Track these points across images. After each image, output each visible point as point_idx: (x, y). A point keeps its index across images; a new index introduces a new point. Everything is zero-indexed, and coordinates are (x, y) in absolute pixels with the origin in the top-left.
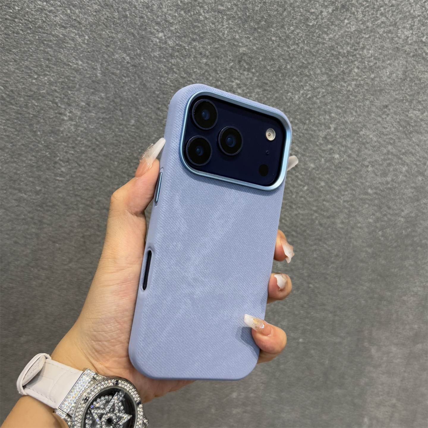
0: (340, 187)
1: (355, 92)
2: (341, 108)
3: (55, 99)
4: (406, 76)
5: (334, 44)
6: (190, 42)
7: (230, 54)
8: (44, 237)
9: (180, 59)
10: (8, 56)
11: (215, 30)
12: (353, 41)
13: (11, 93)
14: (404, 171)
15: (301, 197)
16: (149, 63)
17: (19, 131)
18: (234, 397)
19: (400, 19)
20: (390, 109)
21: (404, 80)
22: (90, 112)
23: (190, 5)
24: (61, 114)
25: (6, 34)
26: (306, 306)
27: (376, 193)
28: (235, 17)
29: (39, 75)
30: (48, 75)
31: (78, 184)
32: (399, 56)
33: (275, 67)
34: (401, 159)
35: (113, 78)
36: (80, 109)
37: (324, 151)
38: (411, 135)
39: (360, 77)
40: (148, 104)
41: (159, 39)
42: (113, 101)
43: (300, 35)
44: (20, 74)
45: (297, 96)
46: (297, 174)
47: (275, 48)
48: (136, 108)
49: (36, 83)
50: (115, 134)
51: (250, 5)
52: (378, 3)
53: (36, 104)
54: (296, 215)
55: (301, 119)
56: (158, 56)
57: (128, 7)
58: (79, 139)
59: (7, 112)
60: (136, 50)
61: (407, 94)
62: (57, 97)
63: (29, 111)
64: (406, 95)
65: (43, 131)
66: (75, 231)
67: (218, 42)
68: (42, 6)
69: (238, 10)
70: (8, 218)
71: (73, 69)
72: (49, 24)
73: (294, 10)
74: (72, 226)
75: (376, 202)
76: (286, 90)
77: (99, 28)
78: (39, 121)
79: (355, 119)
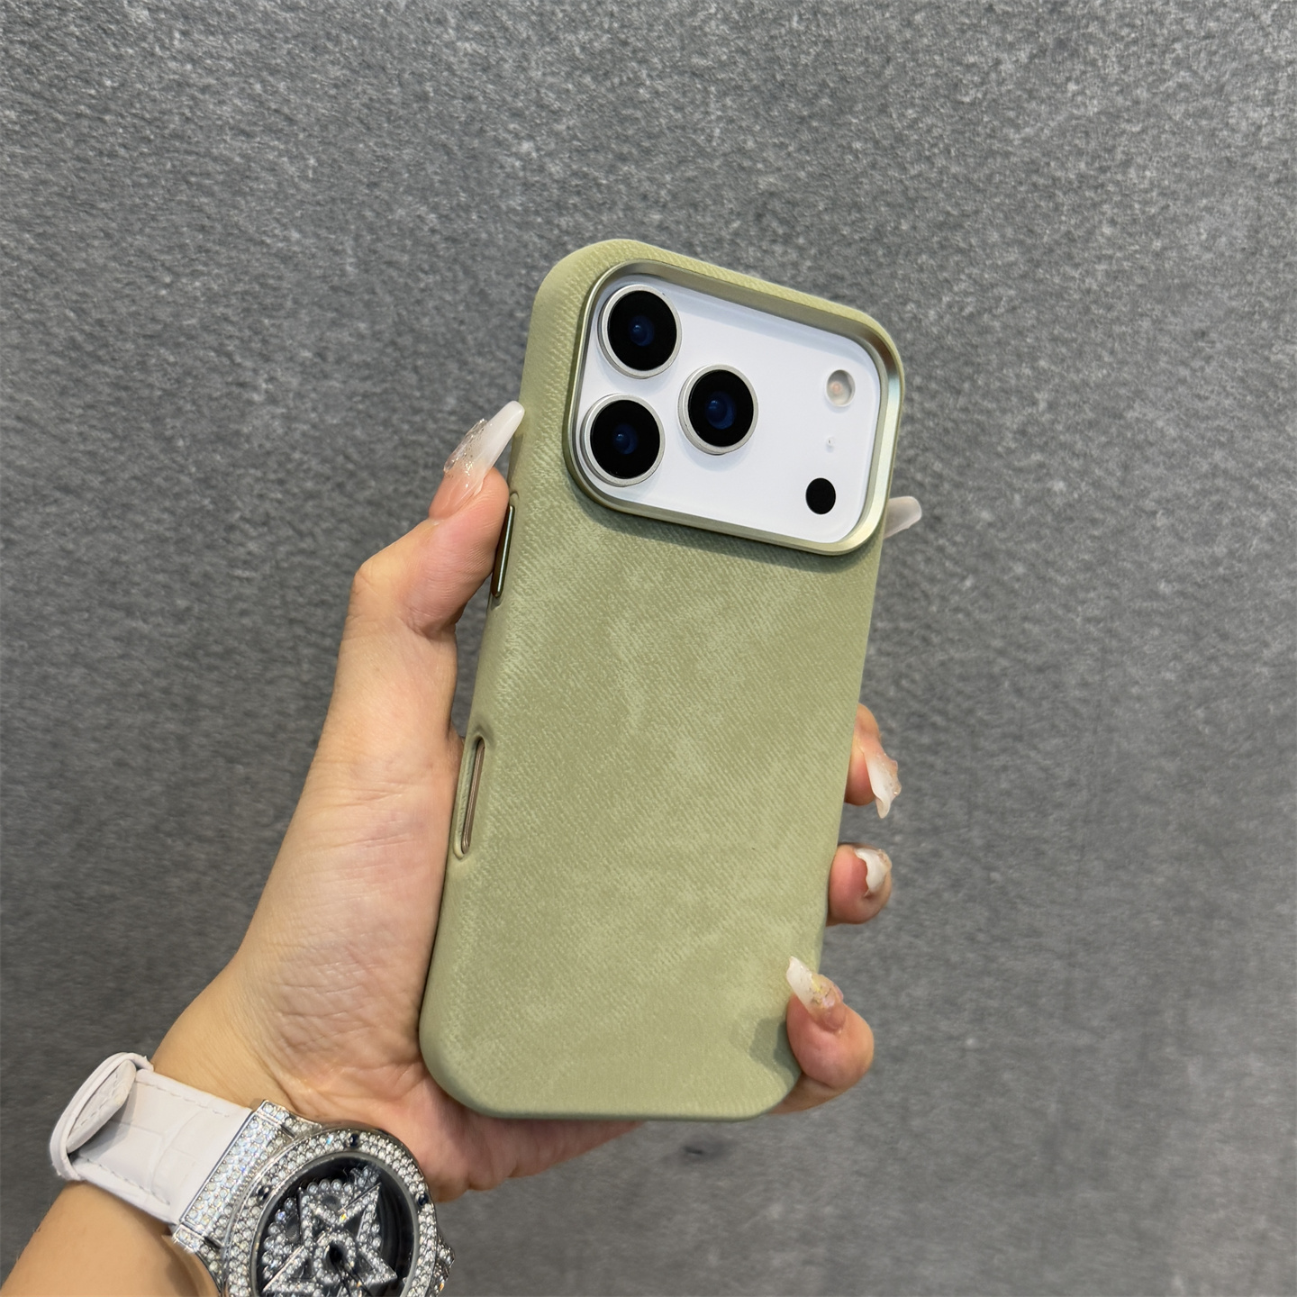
0: (1073, 577)
1: (1107, 294)
2: (1065, 342)
3: (227, 342)
4: (1258, 243)
5: (1036, 154)
6: (613, 166)
7: (731, 194)
8: (202, 746)
9: (586, 215)
10: (85, 221)
11: (683, 128)
12: (1093, 144)
13: (98, 328)
14: (1263, 525)
15: (957, 610)
16: (493, 230)
17: (125, 438)
18: (776, 1216)
19: (1234, 75)
20: (1213, 342)
21: (1253, 254)
22: (326, 376)
23: (609, 56)
24: (242, 385)
25: (78, 159)
26: (981, 937)
27: (1182, 594)
28: (738, 87)
29: (177, 275)
30: (202, 274)
31: (297, 588)
32: (1236, 184)
33: (865, 228)
34: (1253, 488)
35: (391, 278)
36: (298, 369)
37: (1020, 470)
38: (1282, 418)
39: (1120, 248)
40: (494, 347)
41: (521, 159)
42: (393, 343)
43: (936, 132)
44: (123, 272)
45: (932, 313)
46: (941, 542)
47: (864, 174)
48: (458, 361)
49: (170, 299)
50: (401, 439)
51: (786, 51)
52: (1165, 31)
53: (172, 359)
54: (943, 664)
55: (946, 381)
56: (519, 208)
57: (429, 70)
58: (297, 455)
59: (86, 385)
60: (457, 194)
61: (1262, 294)
62: (230, 337)
63: (151, 380)
64: (1261, 299)
65: (193, 436)
66: (292, 725)
67: (695, 163)
68: (182, 75)
69: (750, 67)
70: (96, 692)
71: (276, 255)
72: (201, 127)
73: (913, 60)
74: (281, 713)
75: (1185, 619)
76: (899, 297)
77: (346, 134)
78: (179, 409)
79: (1109, 375)
